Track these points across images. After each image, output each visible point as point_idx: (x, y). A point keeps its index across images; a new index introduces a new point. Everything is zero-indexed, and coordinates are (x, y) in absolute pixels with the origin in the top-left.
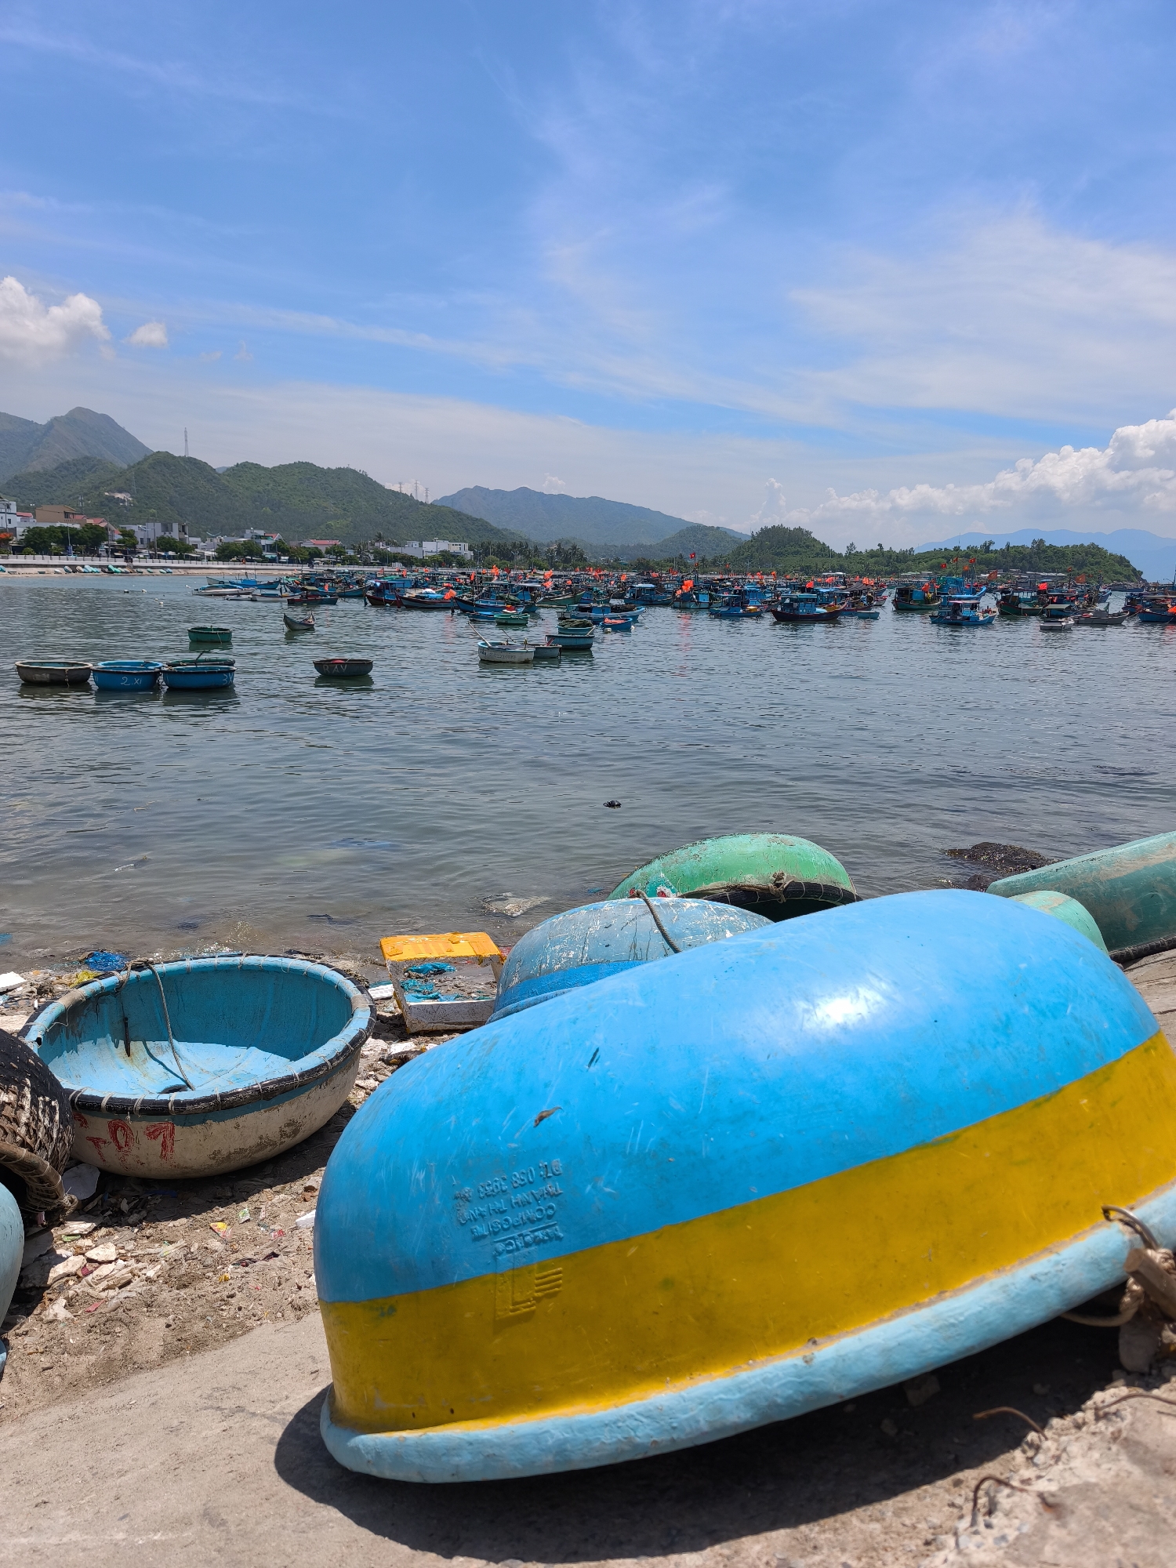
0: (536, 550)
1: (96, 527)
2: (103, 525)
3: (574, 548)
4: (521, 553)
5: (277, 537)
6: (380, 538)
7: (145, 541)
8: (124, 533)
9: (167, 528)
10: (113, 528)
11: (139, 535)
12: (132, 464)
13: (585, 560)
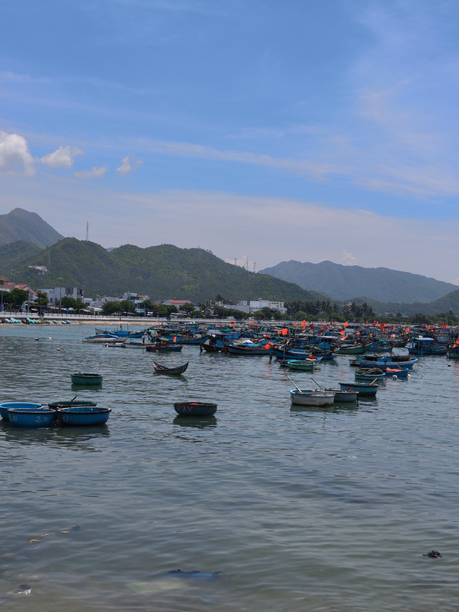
0: (335, 307)
1: (21, 291)
2: (25, 289)
3: (365, 305)
4: (324, 309)
5: (146, 298)
6: (219, 298)
7: (54, 300)
8: (39, 295)
9: (69, 291)
10: (32, 291)
11: (49, 296)
12: (49, 246)
13: (373, 315)
